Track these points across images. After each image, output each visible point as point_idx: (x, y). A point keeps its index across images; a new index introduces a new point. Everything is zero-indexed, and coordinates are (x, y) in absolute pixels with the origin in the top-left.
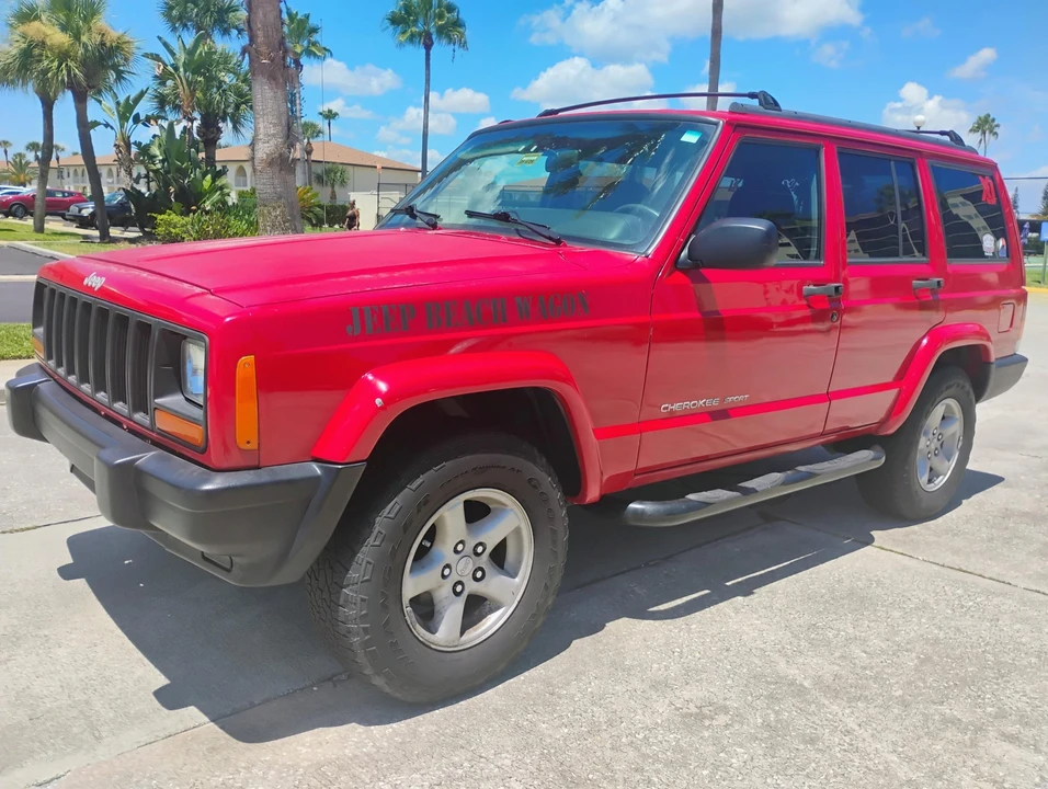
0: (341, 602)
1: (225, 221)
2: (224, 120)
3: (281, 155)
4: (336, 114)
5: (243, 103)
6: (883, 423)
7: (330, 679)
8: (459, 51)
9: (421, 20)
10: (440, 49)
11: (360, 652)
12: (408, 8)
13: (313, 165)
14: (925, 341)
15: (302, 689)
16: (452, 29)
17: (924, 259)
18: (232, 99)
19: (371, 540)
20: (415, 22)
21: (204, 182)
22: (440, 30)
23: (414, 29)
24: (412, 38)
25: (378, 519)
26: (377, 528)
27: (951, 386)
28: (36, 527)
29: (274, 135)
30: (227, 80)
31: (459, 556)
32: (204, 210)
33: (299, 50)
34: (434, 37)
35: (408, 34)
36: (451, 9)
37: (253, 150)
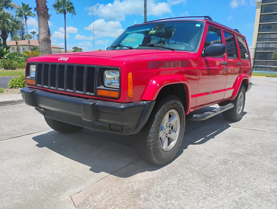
0: (148, 138)
1: (11, 61)
2: (8, 33)
3: (47, 38)
4: (36, 32)
5: (14, 28)
6: (231, 97)
7: (132, 163)
8: (74, 15)
9: (62, 7)
10: (68, 14)
11: (152, 151)
12: (58, 3)
13: (30, 46)
14: (239, 78)
15: (127, 166)
16: (71, 9)
17: (237, 58)
18: (11, 26)
19: (155, 122)
20: (61, 7)
21: (4, 50)
22: (68, 10)
23: (61, 9)
24: (60, 11)
25: (156, 116)
26: (156, 118)
27: (242, 89)
28: (20, 136)
29: (45, 33)
30: (10, 21)
31: (167, 127)
32: (4, 58)
33: (26, 14)
34: (66, 11)
35: (59, 11)
36: (71, 4)
37: (38, 37)
